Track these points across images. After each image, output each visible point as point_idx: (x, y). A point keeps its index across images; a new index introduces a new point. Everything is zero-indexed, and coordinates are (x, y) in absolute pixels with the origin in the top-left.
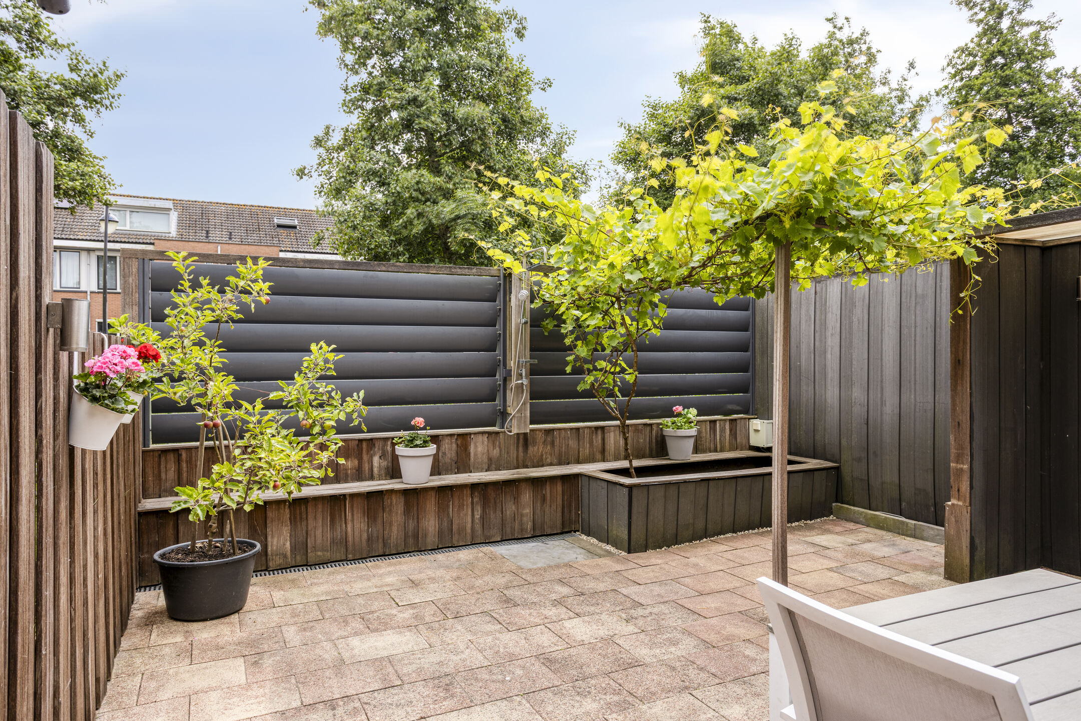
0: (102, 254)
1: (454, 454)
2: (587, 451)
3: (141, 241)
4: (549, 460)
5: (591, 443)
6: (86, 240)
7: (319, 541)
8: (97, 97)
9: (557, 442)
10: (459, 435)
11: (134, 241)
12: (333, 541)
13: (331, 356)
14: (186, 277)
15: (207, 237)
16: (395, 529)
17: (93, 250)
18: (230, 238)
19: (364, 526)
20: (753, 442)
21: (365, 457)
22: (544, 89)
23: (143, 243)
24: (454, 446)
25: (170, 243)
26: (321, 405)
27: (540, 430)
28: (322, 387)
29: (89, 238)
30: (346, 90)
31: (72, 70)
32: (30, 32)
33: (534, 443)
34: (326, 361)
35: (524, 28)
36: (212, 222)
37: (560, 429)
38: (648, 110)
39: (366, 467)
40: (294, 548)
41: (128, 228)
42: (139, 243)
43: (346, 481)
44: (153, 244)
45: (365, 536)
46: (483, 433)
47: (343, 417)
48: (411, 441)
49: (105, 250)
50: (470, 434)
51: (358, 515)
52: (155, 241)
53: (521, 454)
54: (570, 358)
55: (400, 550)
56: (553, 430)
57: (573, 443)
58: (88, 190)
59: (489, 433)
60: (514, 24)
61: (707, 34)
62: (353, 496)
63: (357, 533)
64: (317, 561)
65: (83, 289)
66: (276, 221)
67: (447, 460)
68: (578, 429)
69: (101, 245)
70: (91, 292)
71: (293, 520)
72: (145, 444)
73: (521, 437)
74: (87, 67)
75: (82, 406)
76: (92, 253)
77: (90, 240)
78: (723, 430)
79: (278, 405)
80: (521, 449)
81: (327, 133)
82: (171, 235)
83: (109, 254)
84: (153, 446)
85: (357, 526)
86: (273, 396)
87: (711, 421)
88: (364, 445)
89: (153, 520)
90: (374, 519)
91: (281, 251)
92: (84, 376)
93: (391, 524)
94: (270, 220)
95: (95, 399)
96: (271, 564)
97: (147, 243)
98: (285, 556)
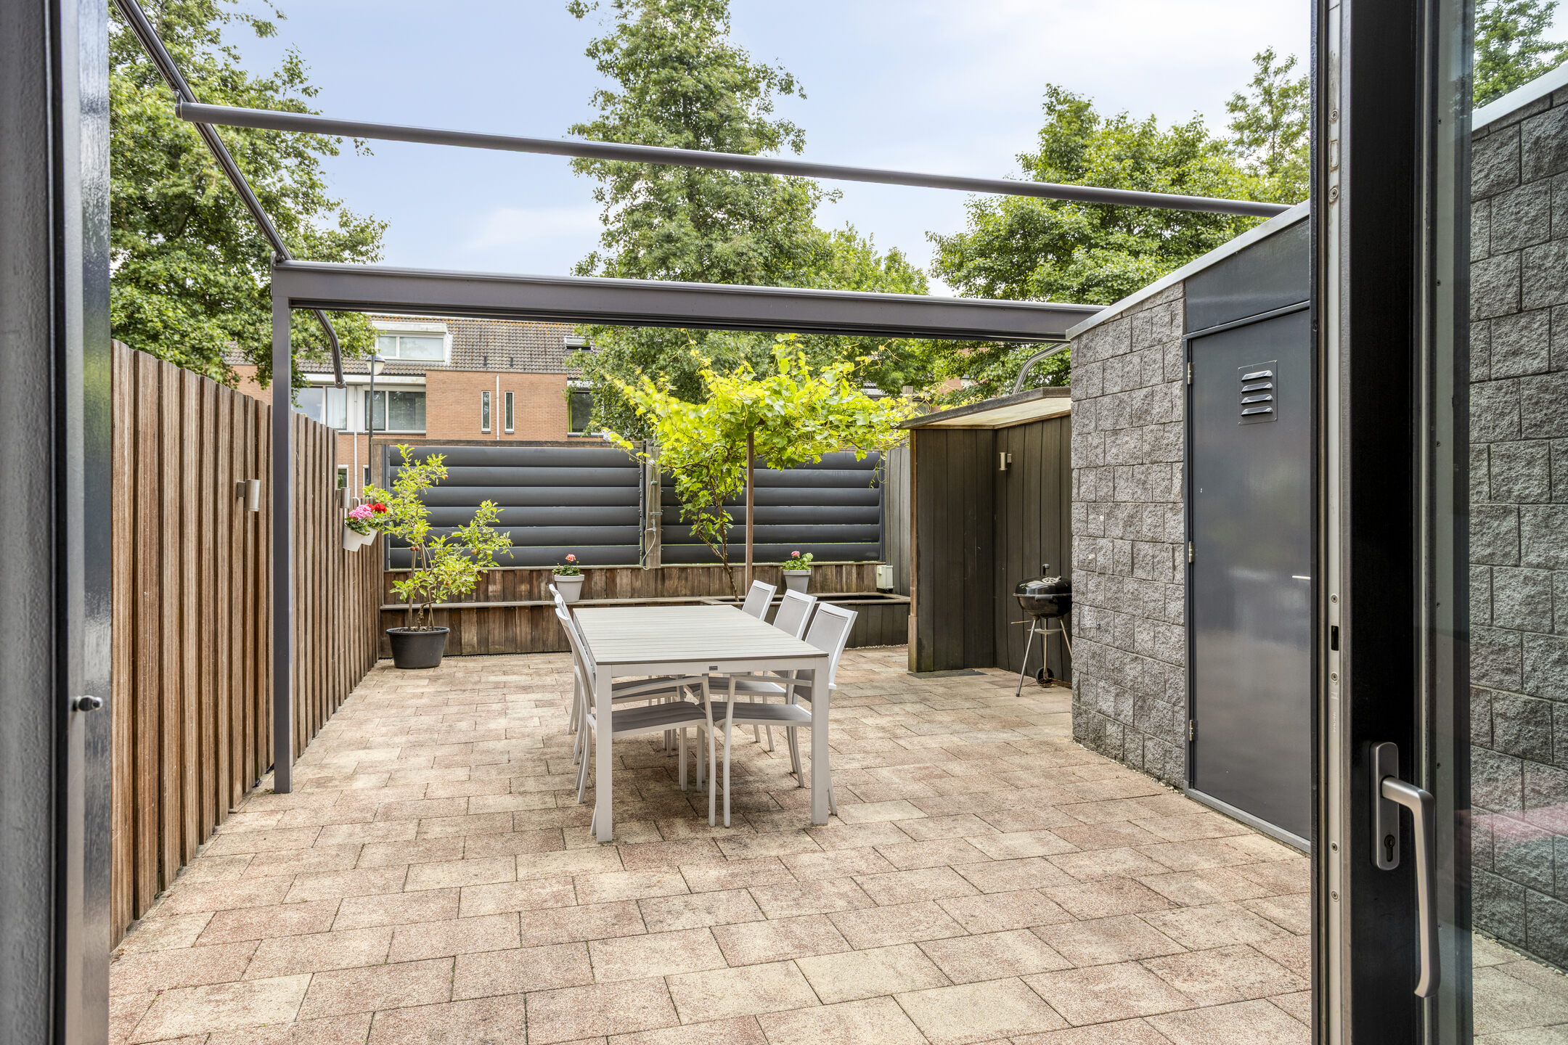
0: (368, 388)
1: (603, 584)
2: (717, 586)
3: (411, 372)
4: (683, 592)
5: (721, 579)
6: (354, 373)
7: (496, 638)
8: (364, 249)
9: (690, 578)
10: (607, 569)
11: (404, 372)
12: (507, 639)
13: (495, 510)
14: (407, 460)
15: (485, 365)
16: (551, 634)
17: (361, 385)
18: (512, 365)
19: (528, 630)
20: (879, 586)
21: (535, 583)
22: (834, 201)
23: (414, 375)
24: (604, 578)
25: (442, 374)
26: (485, 541)
27: (675, 568)
28: (485, 530)
29: (356, 371)
30: (606, 220)
31: (342, 226)
32: (306, 195)
33: (670, 578)
34: (492, 513)
35: (802, 141)
36: (491, 346)
37: (692, 568)
38: (973, 211)
39: (536, 590)
40: (479, 642)
41: (398, 357)
42: (410, 375)
43: (521, 600)
44: (424, 375)
45: (529, 637)
46: (627, 569)
47: (497, 548)
48: (565, 571)
49: (372, 384)
50: (616, 569)
51: (524, 622)
52: (427, 373)
53: (659, 586)
54: (682, 511)
55: (555, 649)
56: (686, 568)
57: (704, 579)
58: (355, 344)
59: (633, 569)
60: (792, 137)
61: (1051, 109)
62: (521, 608)
63: (523, 634)
64: (496, 652)
65: (350, 430)
66: (566, 341)
67: (598, 588)
68: (709, 568)
69: (367, 379)
70: (359, 434)
71: (479, 623)
72: (386, 568)
73: (660, 572)
74: (355, 223)
75: (348, 531)
76: (359, 388)
77: (358, 374)
78: (849, 574)
79: (458, 540)
80: (659, 582)
81: (592, 263)
82: (445, 364)
83: (375, 389)
84: (391, 570)
85: (524, 629)
86: (454, 534)
87: (837, 566)
88: (535, 574)
89: (389, 615)
90: (537, 626)
91: (569, 379)
92: (349, 519)
93: (548, 630)
94: (559, 340)
95: (353, 529)
96: (464, 652)
97: (418, 375)
98: (473, 647)
